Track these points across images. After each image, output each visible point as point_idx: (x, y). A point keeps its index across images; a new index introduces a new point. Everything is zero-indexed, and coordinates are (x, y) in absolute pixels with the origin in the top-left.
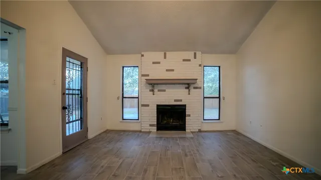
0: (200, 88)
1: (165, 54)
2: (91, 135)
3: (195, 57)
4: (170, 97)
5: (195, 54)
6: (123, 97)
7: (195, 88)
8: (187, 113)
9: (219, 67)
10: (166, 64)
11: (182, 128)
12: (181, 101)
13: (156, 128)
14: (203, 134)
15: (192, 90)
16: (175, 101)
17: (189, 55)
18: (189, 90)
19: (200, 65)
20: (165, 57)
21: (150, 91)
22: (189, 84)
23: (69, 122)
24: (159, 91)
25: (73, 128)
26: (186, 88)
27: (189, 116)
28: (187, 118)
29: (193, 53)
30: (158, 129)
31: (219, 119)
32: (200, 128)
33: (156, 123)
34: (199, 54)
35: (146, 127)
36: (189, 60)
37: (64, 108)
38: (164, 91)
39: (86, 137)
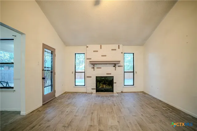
0: (122, 66)
1: (101, 46)
3: (119, 48)
4: (103, 72)
5: (119, 46)
6: (75, 72)
7: (119, 66)
8: (114, 82)
9: (133, 54)
10: (101, 52)
11: (112, 90)
12: (110, 74)
13: (95, 90)
14: (124, 94)
15: (117, 68)
16: (107, 74)
17: (115, 46)
18: (116, 68)
19: (122, 53)
20: (101, 48)
21: (92, 68)
22: (115, 64)
24: (97, 68)
26: (114, 66)
27: (116, 83)
28: (114, 84)
29: (118, 45)
30: (97, 91)
31: (133, 85)
32: (122, 90)
33: (95, 88)
34: (121, 46)
35: (89, 90)
36: (115, 50)
37: (43, 78)
38: (101, 68)
39: (54, 96)
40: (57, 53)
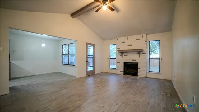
0: (146, 54)
1: (127, 38)
2: (96, 73)
3: (143, 37)
4: (130, 58)
5: (143, 36)
6: (110, 58)
7: (143, 54)
8: (138, 67)
9: (160, 41)
10: (127, 43)
11: (136, 74)
12: (135, 60)
13: (123, 73)
14: (147, 79)
15: (141, 55)
16: (132, 60)
17: (139, 36)
19: (146, 41)
20: (127, 39)
21: (121, 55)
22: (139, 52)
23: (89, 67)
24: (124, 55)
25: (90, 69)
26: (138, 54)
27: (140, 68)
28: (138, 69)
29: (141, 35)
30: (124, 74)
31: (160, 72)
32: (146, 76)
33: (123, 71)
34: (145, 35)
35: (119, 72)
36: (139, 39)
37: (87, 62)
38: (127, 55)
39: (94, 73)
40: (96, 46)
